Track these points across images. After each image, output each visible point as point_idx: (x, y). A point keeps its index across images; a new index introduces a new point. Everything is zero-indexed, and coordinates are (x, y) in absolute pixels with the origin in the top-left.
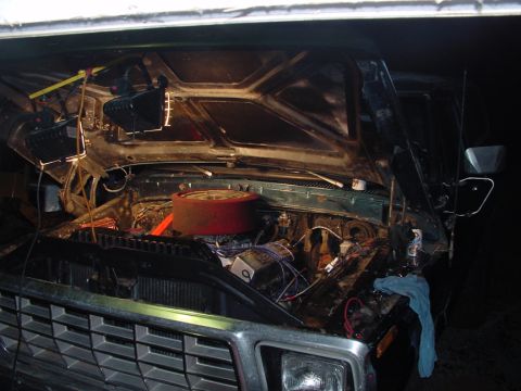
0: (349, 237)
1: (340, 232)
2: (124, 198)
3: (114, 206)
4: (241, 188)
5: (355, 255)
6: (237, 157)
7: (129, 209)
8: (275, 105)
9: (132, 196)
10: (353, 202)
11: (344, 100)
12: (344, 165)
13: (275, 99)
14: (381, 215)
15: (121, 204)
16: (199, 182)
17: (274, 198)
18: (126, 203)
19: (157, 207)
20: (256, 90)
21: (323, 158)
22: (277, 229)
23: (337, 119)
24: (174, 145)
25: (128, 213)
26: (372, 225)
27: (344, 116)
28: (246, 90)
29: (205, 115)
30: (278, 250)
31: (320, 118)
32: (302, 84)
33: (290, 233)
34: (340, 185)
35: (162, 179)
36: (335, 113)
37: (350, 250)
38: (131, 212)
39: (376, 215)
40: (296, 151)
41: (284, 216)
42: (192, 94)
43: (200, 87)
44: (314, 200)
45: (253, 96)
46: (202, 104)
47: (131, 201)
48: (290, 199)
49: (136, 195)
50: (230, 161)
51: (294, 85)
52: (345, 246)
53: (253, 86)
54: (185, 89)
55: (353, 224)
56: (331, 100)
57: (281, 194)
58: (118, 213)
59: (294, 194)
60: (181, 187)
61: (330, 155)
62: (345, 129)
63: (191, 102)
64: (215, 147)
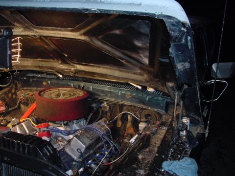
0: (144, 119)
1: (139, 115)
2: (12, 88)
3: (5, 93)
4: (79, 87)
5: (148, 133)
6: (76, 70)
7: (15, 94)
8: (98, 44)
9: (16, 86)
10: (147, 99)
11: (148, 45)
12: (143, 80)
13: (99, 40)
14: (164, 108)
15: (10, 91)
16: (54, 81)
17: (99, 93)
18: (13, 91)
19: (31, 93)
20: (85, 34)
21: (130, 74)
22: (101, 112)
23: (142, 55)
24: (37, 61)
25: (14, 96)
26: (159, 113)
27: (147, 54)
28: (77, 33)
29: (53, 46)
30: (101, 127)
31: (129, 53)
32: (117, 32)
33: (109, 114)
34: (140, 87)
35: (33, 77)
36: (140, 51)
37: (145, 129)
38: (16, 95)
39: (161, 108)
40: (113, 69)
41: (105, 104)
42: (42, 34)
43: (47, 29)
44: (123, 97)
45: (83, 38)
46: (50, 39)
47: (16, 89)
48: (109, 95)
49: (19, 85)
50: (72, 72)
51: (112, 32)
52: (142, 126)
53: (83, 31)
54: (37, 30)
55: (147, 112)
56: (138, 44)
57: (103, 91)
58: (8, 97)
59: (111, 92)
60: (44, 83)
61: (135, 74)
62: (146, 61)
63: (43, 38)
64: (61, 64)
